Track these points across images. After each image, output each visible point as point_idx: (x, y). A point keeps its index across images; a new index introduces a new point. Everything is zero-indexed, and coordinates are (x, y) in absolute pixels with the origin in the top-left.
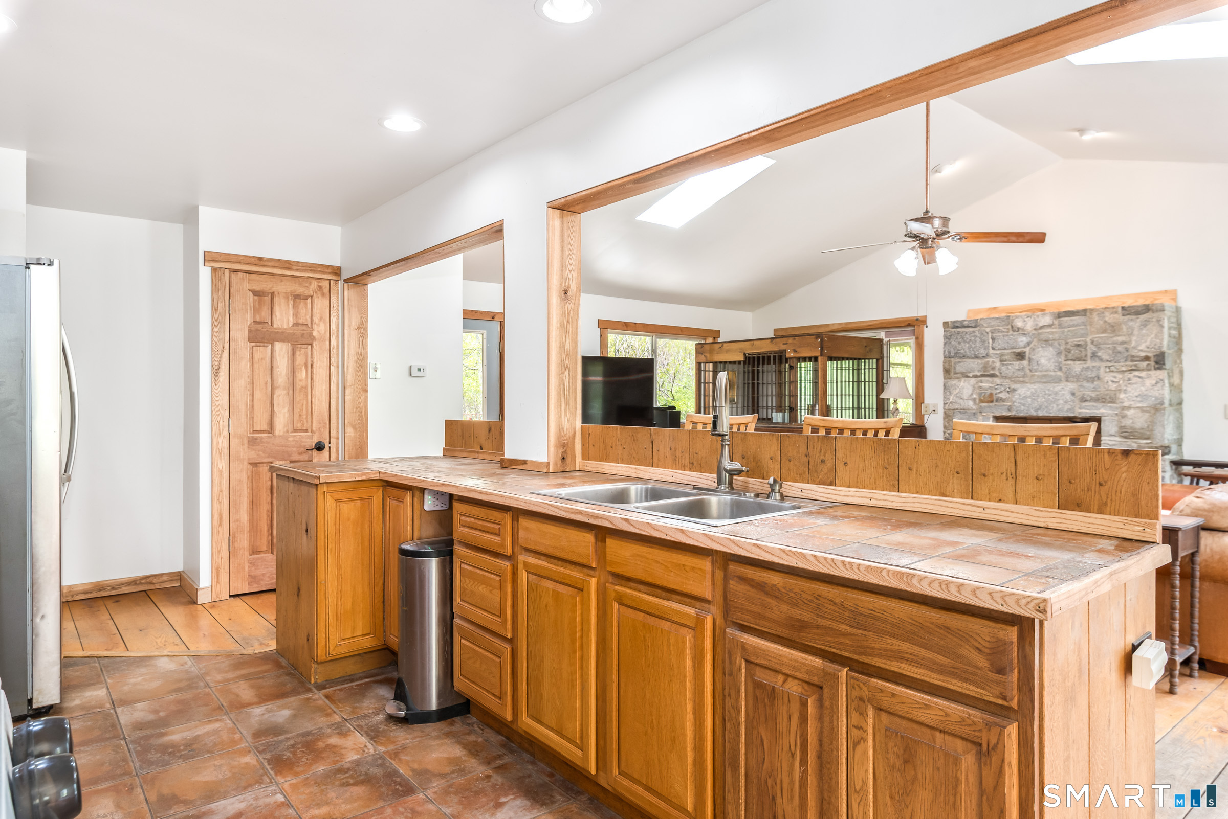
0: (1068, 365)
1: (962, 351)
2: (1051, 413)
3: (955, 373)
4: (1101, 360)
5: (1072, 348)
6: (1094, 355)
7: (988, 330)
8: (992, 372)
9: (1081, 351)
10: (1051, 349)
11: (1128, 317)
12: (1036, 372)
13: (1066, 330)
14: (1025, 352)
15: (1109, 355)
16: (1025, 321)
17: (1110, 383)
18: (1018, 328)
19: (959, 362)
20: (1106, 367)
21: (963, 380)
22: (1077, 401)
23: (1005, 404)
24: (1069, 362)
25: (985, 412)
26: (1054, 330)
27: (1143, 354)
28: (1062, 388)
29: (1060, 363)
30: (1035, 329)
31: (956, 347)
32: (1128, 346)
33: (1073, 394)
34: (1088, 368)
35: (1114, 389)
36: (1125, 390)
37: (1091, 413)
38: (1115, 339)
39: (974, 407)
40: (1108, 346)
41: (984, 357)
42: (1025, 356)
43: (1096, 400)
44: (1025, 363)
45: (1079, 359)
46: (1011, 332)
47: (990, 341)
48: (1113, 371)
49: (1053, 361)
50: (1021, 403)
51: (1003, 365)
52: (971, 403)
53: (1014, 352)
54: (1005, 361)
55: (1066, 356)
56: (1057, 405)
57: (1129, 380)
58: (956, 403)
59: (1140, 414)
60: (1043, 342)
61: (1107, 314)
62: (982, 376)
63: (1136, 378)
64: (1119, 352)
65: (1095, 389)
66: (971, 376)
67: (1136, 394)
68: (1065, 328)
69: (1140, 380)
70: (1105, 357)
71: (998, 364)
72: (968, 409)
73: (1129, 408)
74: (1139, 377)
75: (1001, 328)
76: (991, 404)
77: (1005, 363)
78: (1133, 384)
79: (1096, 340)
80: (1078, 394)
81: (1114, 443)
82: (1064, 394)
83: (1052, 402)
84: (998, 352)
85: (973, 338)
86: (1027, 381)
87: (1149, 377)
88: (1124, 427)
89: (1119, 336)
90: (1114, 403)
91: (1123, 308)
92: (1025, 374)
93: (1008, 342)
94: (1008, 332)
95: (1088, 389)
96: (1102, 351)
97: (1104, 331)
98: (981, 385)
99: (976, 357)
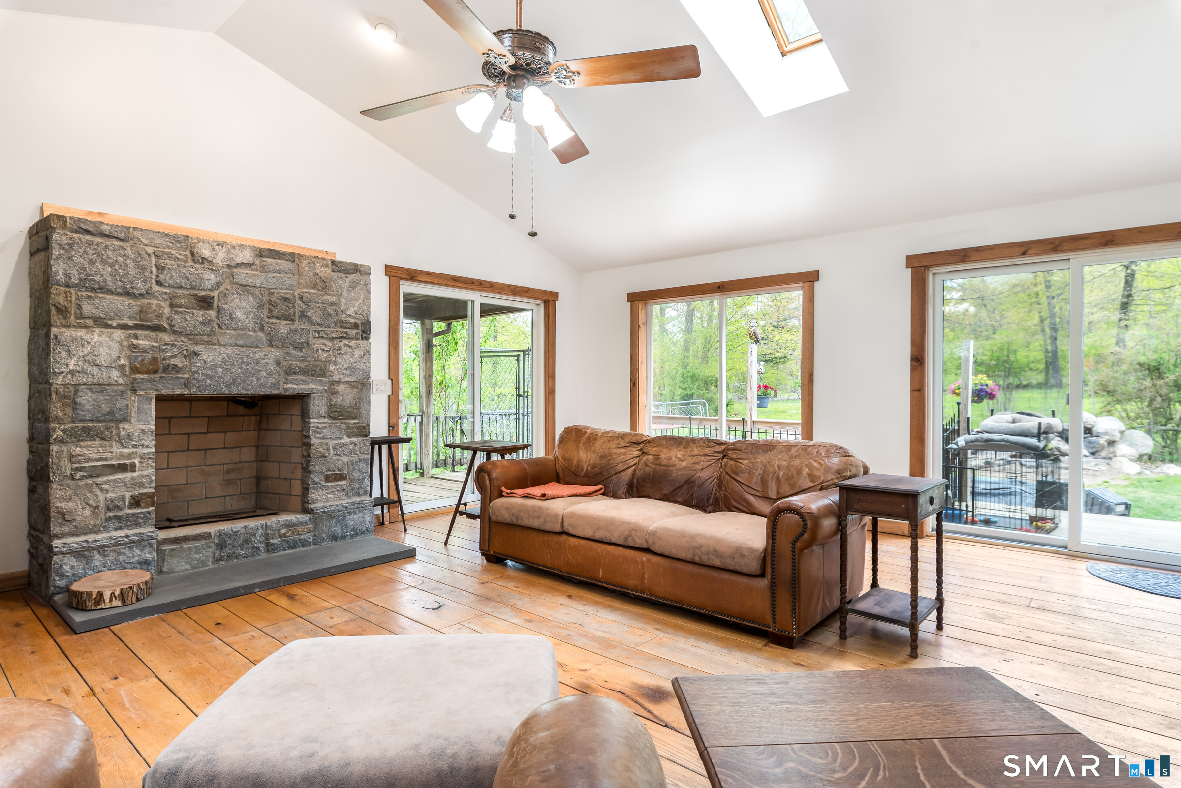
0: (272, 323)
1: (98, 278)
2: (249, 390)
3: (82, 317)
4: (311, 322)
5: (279, 301)
6: (303, 315)
7: (150, 250)
8: (156, 322)
9: (288, 307)
10: (251, 298)
11: (338, 273)
12: (228, 328)
13: (270, 275)
14: (213, 297)
15: (319, 316)
16: (213, 250)
17: (320, 351)
18: (203, 259)
19: (89, 297)
20: (316, 331)
21: (97, 330)
22: (282, 373)
23: (179, 376)
24: (274, 321)
25: (142, 389)
26: (254, 272)
27: (352, 321)
28: (266, 355)
29: (263, 319)
30: (229, 266)
31: (84, 269)
32: (337, 309)
33: (278, 364)
34: (296, 330)
35: (324, 359)
36: (335, 361)
37: (299, 389)
38: (325, 298)
39: (121, 381)
40: (318, 305)
41: (141, 295)
42: (213, 303)
43: (304, 372)
44: (212, 313)
45: (286, 318)
46: (191, 263)
47: (154, 270)
48: (322, 337)
49: (252, 315)
50: (206, 375)
51: (176, 312)
52: (115, 374)
53: (196, 295)
54: (180, 307)
55: (270, 311)
56: (258, 379)
57: (339, 349)
58: (84, 372)
59: (350, 390)
60: (239, 287)
61: (318, 265)
62: (137, 327)
63: (346, 348)
64: (330, 315)
65: (304, 359)
66: (115, 324)
67: (345, 366)
68: (269, 272)
69: (351, 350)
70: (316, 319)
71: (167, 310)
72: (109, 385)
73: (339, 382)
74: (350, 347)
75: (172, 252)
76: (153, 376)
77: (180, 310)
78: (343, 354)
79: (305, 295)
80: (284, 363)
81: (324, 425)
82: (267, 363)
83: (251, 373)
84: (168, 291)
85: (120, 259)
86: (215, 342)
87: (358, 347)
88: (335, 405)
89: (329, 295)
90: (323, 376)
91: (333, 262)
92: (211, 330)
93: (187, 278)
94: (186, 261)
95: (295, 358)
96: (312, 311)
97: (314, 286)
98: (135, 342)
99: (128, 294)
